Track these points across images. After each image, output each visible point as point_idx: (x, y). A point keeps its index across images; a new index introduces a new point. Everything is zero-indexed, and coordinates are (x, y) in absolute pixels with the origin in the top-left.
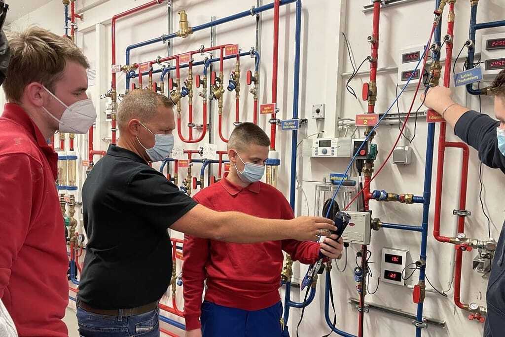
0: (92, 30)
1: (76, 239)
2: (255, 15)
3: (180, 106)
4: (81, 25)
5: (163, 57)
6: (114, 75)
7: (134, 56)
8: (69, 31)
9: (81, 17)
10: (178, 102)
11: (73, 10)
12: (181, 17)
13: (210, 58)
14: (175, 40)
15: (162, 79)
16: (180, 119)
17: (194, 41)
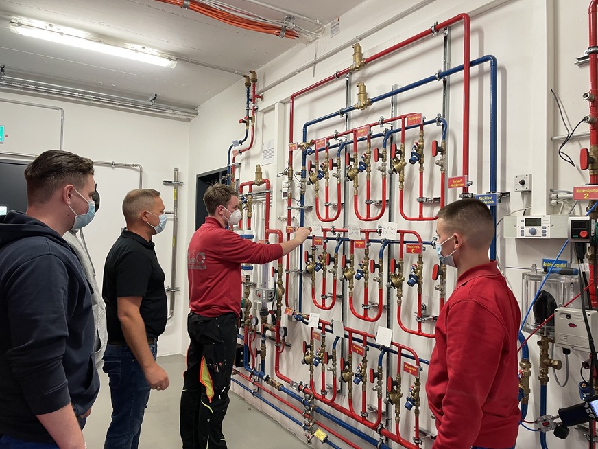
0: (272, 109)
1: (250, 322)
2: (442, 80)
3: (357, 182)
4: (262, 105)
5: (339, 132)
6: (291, 153)
7: (311, 132)
8: (250, 112)
9: (261, 98)
10: (355, 178)
11: (254, 92)
12: (360, 89)
13: (390, 129)
14: (353, 113)
15: (339, 155)
16: (357, 196)
17: (373, 112)
